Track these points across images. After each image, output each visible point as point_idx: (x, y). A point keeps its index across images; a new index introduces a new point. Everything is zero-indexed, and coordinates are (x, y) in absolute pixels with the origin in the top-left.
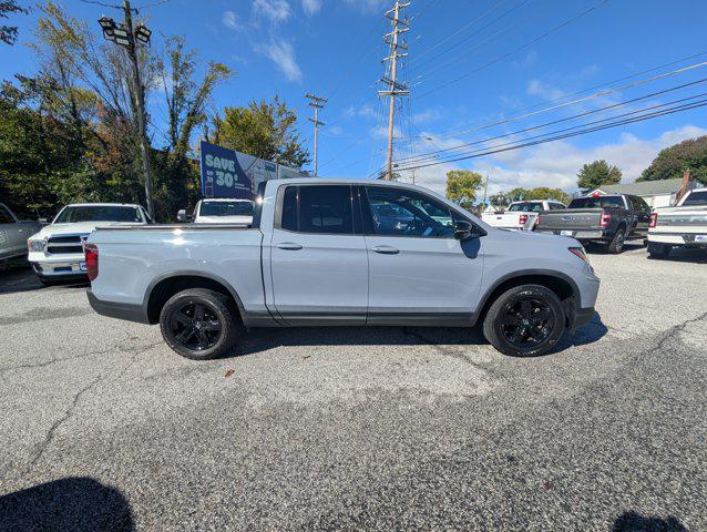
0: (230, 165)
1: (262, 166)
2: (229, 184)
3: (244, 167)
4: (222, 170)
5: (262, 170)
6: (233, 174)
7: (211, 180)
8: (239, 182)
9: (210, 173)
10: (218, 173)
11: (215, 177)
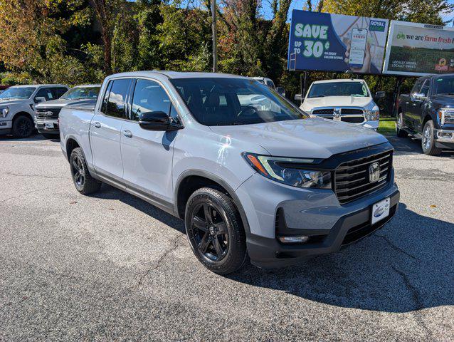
0: (321, 31)
1: (365, 26)
2: (318, 55)
3: (338, 31)
4: (312, 39)
5: (364, 32)
6: (324, 41)
7: (297, 51)
8: (329, 50)
9: (298, 44)
10: (306, 43)
11: (303, 48)
